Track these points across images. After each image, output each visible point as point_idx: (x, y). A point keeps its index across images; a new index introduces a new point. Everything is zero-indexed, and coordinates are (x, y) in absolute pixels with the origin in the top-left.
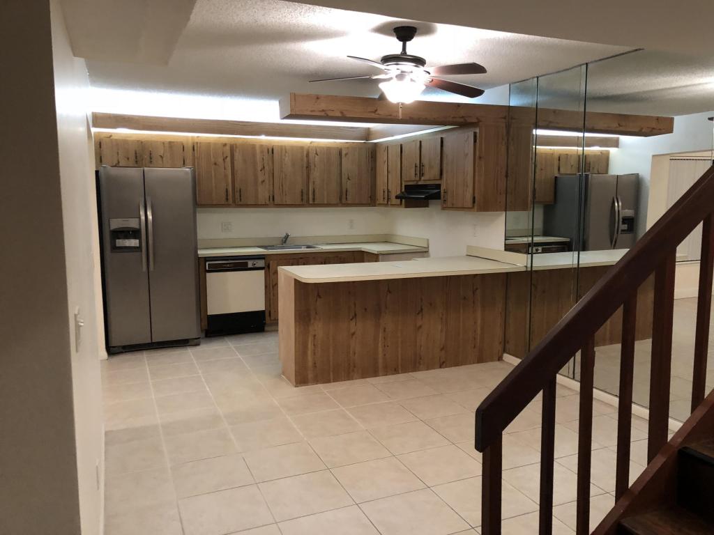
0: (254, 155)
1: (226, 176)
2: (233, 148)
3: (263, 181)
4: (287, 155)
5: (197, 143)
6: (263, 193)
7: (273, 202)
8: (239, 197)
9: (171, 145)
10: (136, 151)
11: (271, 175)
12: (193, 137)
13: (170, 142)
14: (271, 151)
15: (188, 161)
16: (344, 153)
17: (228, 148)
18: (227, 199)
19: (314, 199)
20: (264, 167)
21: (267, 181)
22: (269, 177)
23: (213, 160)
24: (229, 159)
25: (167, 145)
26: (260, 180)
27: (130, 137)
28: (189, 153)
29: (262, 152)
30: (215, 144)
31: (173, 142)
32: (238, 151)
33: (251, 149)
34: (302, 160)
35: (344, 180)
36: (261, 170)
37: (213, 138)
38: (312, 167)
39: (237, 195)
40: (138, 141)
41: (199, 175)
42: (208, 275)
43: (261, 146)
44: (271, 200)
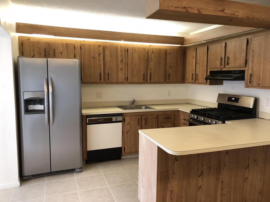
0: (117, 53)
1: (100, 65)
2: (104, 48)
3: (121, 69)
4: (136, 53)
5: (83, 45)
6: (121, 76)
7: (127, 81)
8: (107, 78)
9: (67, 45)
10: (45, 49)
11: (126, 65)
12: (80, 41)
13: (66, 44)
14: (126, 50)
15: (78, 55)
16: (168, 52)
17: (101, 48)
18: (100, 79)
19: (150, 80)
20: (122, 60)
21: (124, 68)
22: (125, 66)
23: (92, 55)
24: (102, 55)
25: (64, 46)
26: (120, 67)
27: (41, 40)
28: (78, 51)
29: (122, 51)
30: (94, 46)
31: (69, 44)
32: (107, 50)
33: (115, 49)
34: (144, 56)
35: (168, 68)
36: (121, 62)
37: (93, 42)
38: (150, 60)
39: (107, 77)
40: (46, 42)
41: (84, 64)
42: (88, 126)
43: (121, 47)
44: (126, 79)
